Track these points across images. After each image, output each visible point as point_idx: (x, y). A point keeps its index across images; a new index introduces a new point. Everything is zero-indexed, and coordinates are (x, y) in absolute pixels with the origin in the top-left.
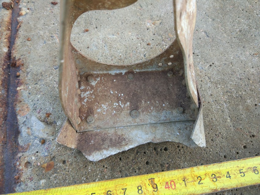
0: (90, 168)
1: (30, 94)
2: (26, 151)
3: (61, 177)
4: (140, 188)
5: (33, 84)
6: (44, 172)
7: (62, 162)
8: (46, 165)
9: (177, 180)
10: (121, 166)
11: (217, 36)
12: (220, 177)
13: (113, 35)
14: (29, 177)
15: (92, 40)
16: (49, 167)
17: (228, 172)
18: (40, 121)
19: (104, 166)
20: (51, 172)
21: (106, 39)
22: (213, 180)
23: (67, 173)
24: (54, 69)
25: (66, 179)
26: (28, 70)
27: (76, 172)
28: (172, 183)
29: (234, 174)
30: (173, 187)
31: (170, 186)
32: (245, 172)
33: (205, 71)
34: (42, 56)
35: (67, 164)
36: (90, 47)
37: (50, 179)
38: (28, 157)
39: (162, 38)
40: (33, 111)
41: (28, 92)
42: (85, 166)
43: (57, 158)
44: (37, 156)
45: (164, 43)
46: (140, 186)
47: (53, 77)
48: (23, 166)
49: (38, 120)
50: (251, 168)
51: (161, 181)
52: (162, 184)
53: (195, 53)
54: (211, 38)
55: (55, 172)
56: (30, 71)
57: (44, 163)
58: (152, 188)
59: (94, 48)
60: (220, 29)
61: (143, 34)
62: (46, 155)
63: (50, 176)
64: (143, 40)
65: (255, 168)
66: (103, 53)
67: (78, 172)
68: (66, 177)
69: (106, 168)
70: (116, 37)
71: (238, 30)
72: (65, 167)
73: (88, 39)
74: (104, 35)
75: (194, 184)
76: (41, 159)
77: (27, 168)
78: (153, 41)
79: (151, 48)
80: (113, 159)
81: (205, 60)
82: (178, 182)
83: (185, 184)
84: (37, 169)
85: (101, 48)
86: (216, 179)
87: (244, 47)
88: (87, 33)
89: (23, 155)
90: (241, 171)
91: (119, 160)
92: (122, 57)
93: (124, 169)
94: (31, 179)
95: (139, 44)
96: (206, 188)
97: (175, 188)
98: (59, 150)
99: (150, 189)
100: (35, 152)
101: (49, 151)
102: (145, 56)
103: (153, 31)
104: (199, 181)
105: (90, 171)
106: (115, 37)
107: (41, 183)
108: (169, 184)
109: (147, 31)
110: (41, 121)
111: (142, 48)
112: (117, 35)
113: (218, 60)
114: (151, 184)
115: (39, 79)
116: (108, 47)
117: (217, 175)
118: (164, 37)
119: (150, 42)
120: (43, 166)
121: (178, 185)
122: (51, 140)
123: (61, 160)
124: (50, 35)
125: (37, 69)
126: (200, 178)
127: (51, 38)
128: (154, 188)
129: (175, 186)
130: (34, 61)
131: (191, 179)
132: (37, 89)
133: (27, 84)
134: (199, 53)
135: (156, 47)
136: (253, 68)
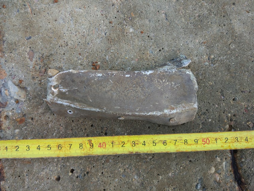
0: (50, 125)
1: (6, 61)
2: (5, 108)
3: (29, 129)
4: (81, 145)
5: (8, 52)
6: (18, 124)
7: (31, 119)
8: (19, 119)
9: (107, 142)
10: (73, 126)
11: (175, 20)
12: (138, 144)
13: (80, 8)
14: (8, 126)
15: (60, 13)
16: (21, 121)
17: (144, 142)
18: (14, 85)
19: (60, 125)
20: (23, 125)
21: (73, 12)
22: (132, 146)
23: (34, 127)
24: (25, 39)
25: (33, 131)
26: (4, 38)
27: (40, 127)
28: (104, 144)
29: (149, 143)
30: (104, 147)
31: (102, 146)
32: (157, 143)
33: (154, 55)
34: (16, 25)
35: (34, 121)
36: (57, 20)
37: (22, 129)
38: (6, 112)
39: (124, 17)
40: (9, 77)
41: (5, 60)
42: (47, 123)
43: (27, 115)
44: (13, 112)
45: (125, 23)
46: (82, 144)
47: (25, 48)
48: (3, 119)
49: (13, 84)
50: (162, 141)
51: (96, 142)
52: (97, 144)
53: (150, 36)
54: (169, 21)
55: (26, 125)
56: (6, 40)
57: (18, 118)
58: (89, 146)
59: (61, 21)
60: (180, 12)
61: (107, 11)
62: (19, 112)
63: (22, 127)
64: (106, 17)
65: (165, 141)
66: (69, 27)
67: (42, 127)
68: (33, 130)
69: (62, 126)
70: (83, 11)
71: (197, 14)
72: (33, 123)
73: (56, 10)
74: (72, 8)
75: (119, 147)
76: (15, 115)
77: (6, 120)
78: (116, 19)
79: (113, 27)
80: (67, 121)
81: (157, 45)
82: (108, 144)
83: (113, 146)
84: (13, 122)
85: (67, 22)
86: (135, 145)
87: (196, 34)
88: (56, 4)
89: (3, 110)
90: (154, 142)
91: (72, 121)
92: (85, 33)
93: (74, 128)
94: (9, 128)
95: (102, 22)
96: (126, 150)
97: (105, 148)
98: (28, 110)
99: (88, 146)
100: (11, 109)
101: (21, 109)
102: (105, 35)
103: (117, 8)
104: (123, 144)
105: (50, 127)
106: (81, 10)
107: (16, 132)
108: (102, 145)
109: (112, 8)
110: (16, 85)
111: (104, 26)
112: (84, 9)
113: (168, 45)
114: (89, 143)
115: (14, 48)
116: (74, 21)
117: (136, 142)
118: (126, 16)
119: (113, 20)
120: (17, 120)
121: (107, 146)
122: (23, 101)
123: (30, 117)
124: (23, 3)
125: (11, 39)
126: (124, 143)
127: (24, 6)
128: (91, 146)
129: (105, 146)
130: (9, 30)
131: (117, 143)
132: (12, 58)
133: (4, 52)
134: (154, 36)
135: (117, 26)
136: (196, 56)
